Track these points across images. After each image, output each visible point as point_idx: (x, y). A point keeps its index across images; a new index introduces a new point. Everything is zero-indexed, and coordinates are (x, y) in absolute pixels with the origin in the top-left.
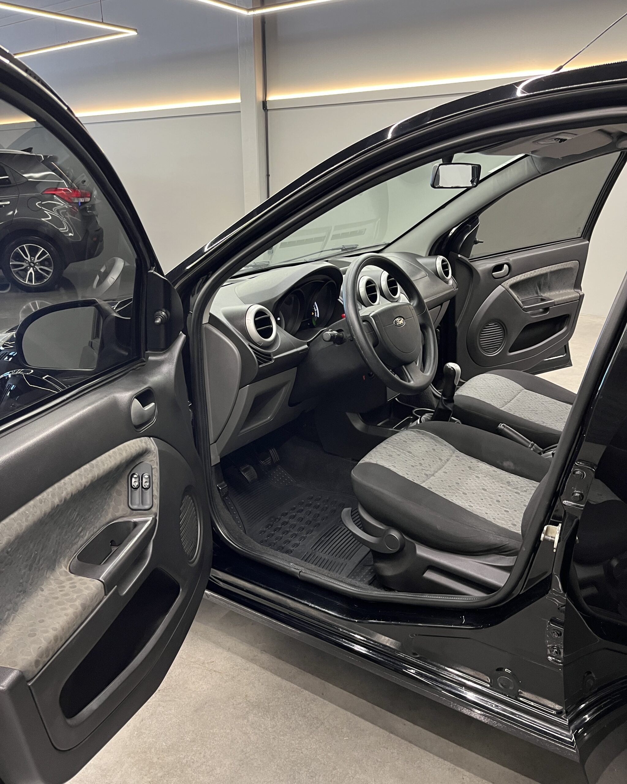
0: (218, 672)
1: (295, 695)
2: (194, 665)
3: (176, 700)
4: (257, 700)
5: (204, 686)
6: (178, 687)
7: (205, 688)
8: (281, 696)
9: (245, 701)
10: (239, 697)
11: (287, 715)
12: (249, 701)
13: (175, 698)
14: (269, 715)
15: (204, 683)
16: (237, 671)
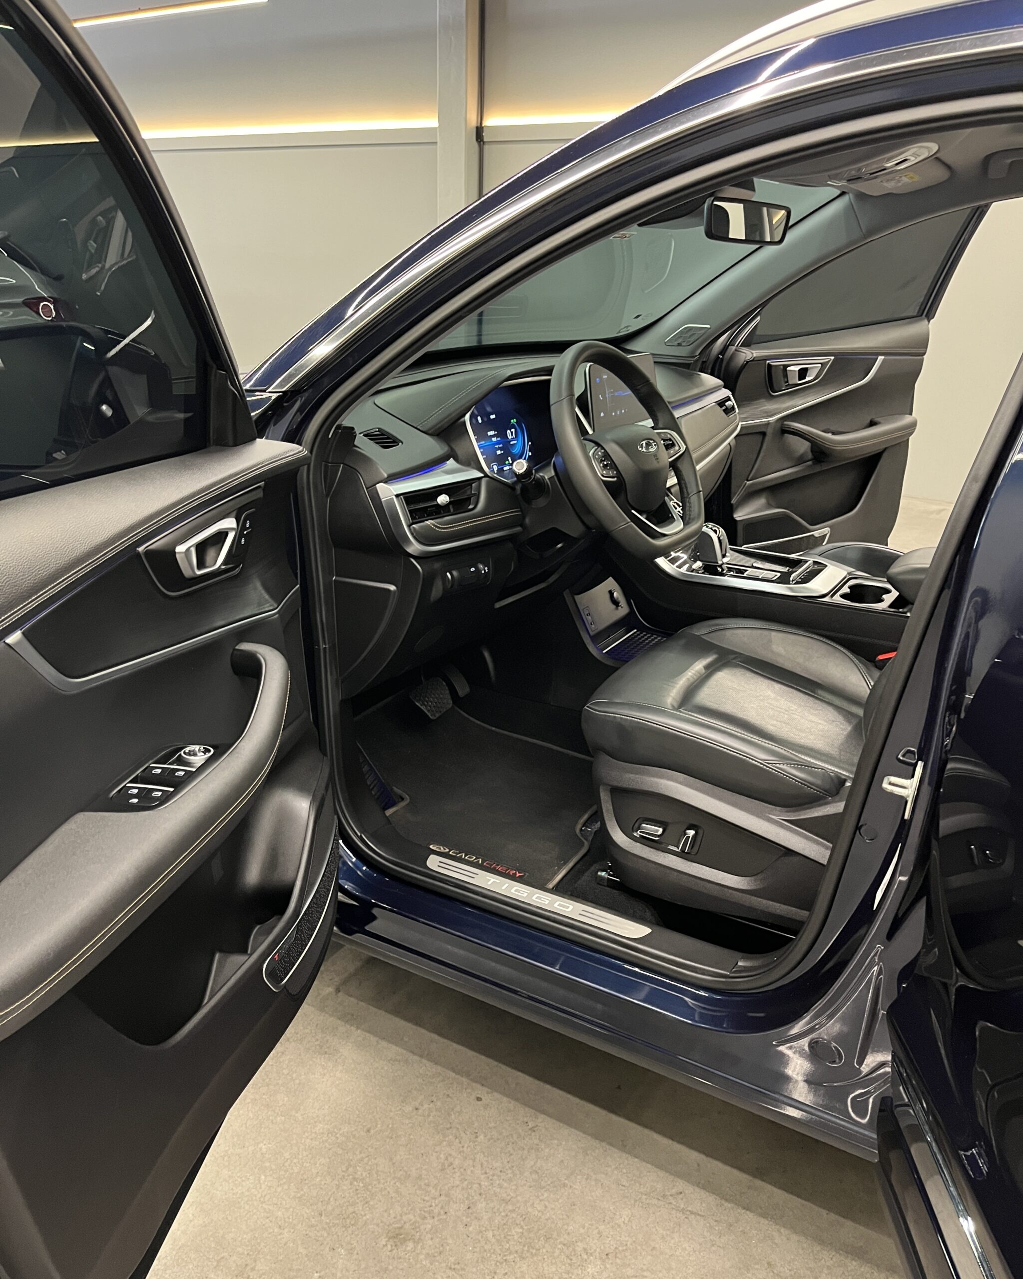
0: (699, 1215)
2: (648, 1201)
5: (686, 1245)
6: (639, 1248)
7: (688, 1248)
10: (757, 1266)
15: (682, 1239)
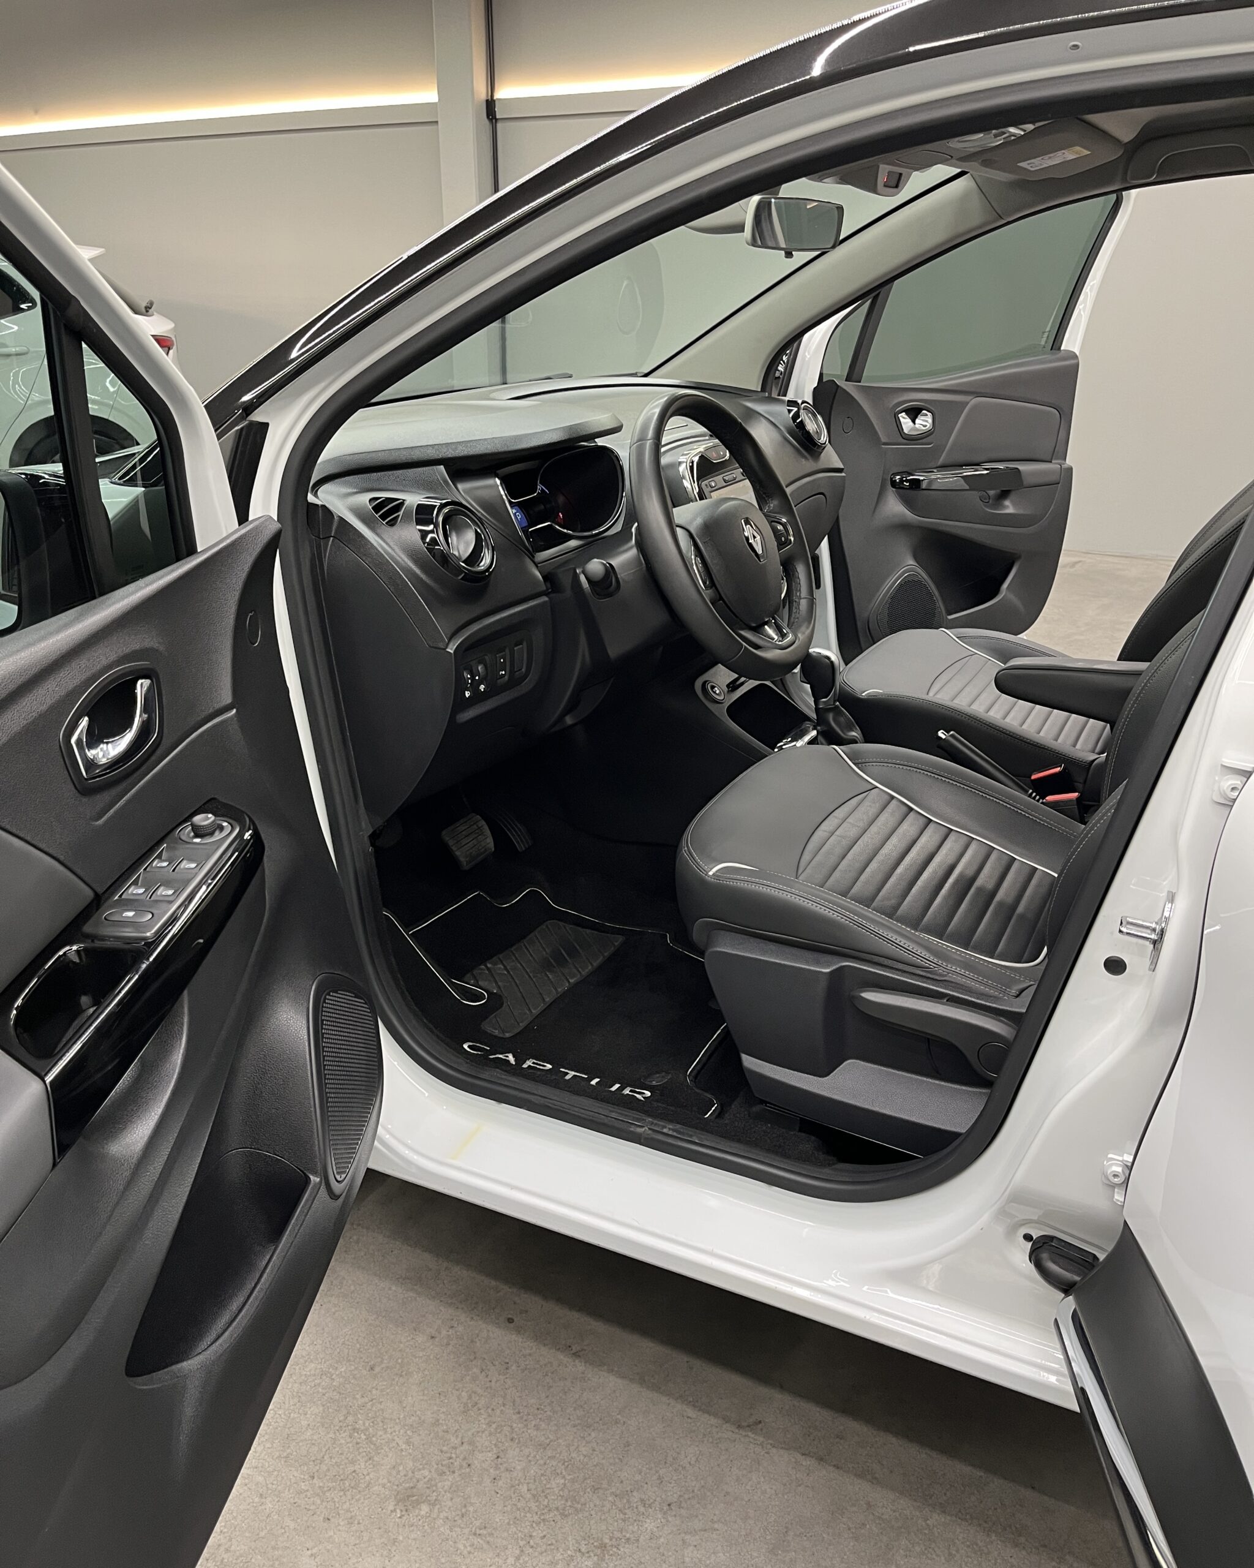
1: (973, 1494)
2: (719, 1435)
3: (716, 1526)
4: (897, 1514)
5: (766, 1487)
8: (945, 1498)
9: (871, 1517)
11: (977, 1545)
12: (879, 1518)
13: (712, 1521)
14: (939, 1548)
16: (822, 1442)
